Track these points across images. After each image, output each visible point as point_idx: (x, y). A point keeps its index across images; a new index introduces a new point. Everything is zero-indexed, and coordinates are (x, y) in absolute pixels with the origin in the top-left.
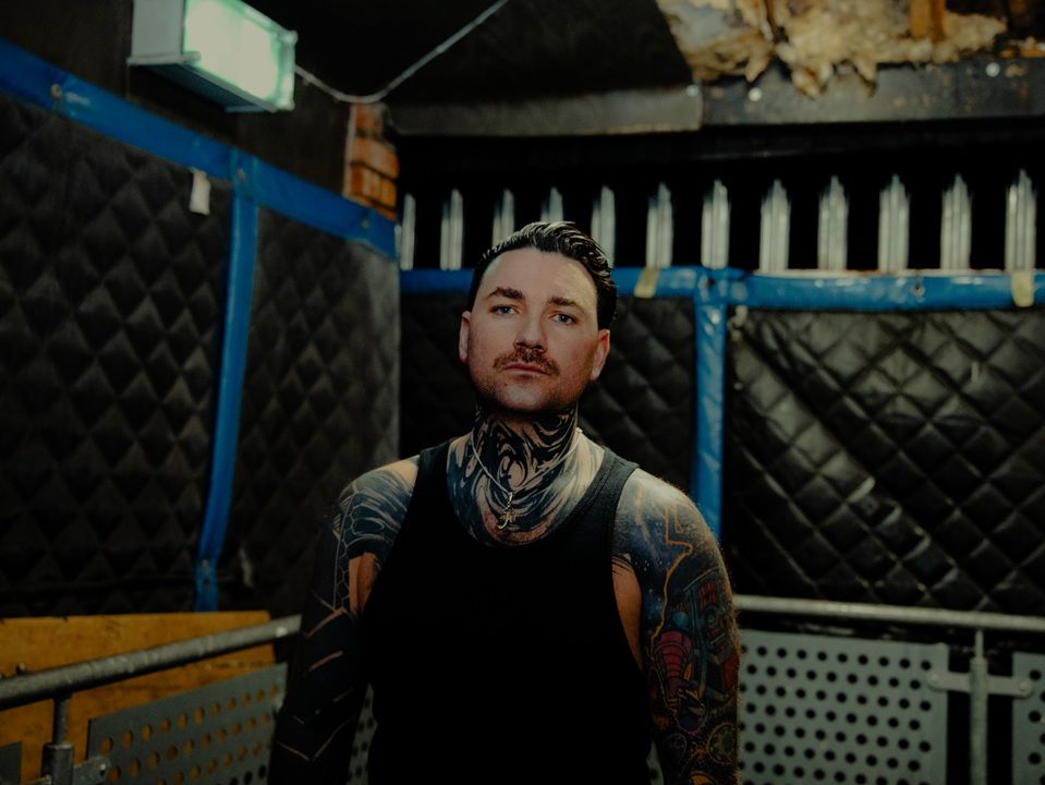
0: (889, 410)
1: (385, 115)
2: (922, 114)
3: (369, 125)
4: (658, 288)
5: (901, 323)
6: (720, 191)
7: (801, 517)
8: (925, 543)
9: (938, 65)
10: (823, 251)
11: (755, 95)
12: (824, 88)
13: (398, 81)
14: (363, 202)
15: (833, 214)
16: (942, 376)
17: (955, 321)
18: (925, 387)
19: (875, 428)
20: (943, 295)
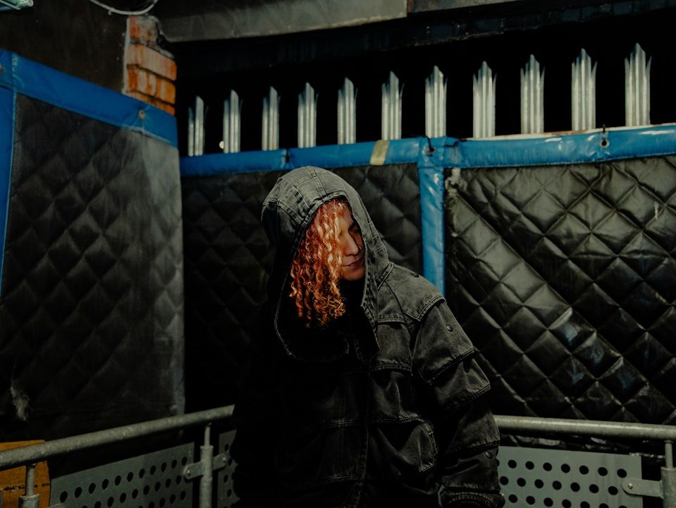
0: (582, 248)
1: (156, 26)
4: (387, 157)
5: (591, 173)
6: (439, 75)
7: (510, 343)
8: (621, 362)
10: (524, 118)
14: (138, 97)
15: (532, 89)
16: (628, 216)
17: (638, 169)
18: (615, 228)
19: (572, 265)
20: (627, 147)
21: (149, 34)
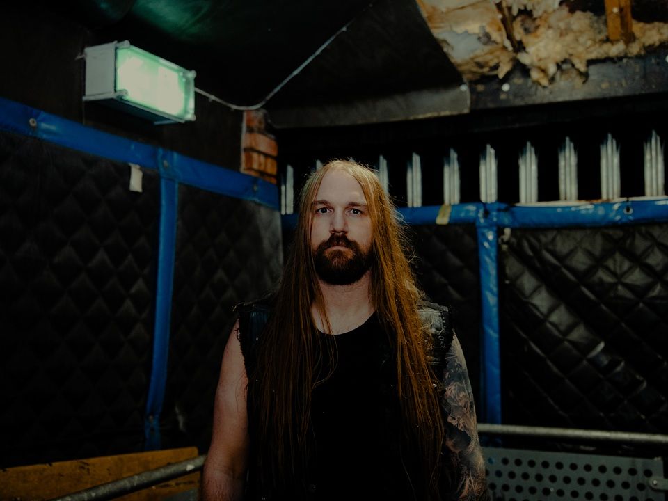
0: (612, 294)
1: (265, 117)
2: (621, 92)
3: (255, 124)
4: (450, 217)
5: (619, 234)
6: (491, 151)
7: (555, 369)
8: (645, 385)
9: (630, 58)
10: (562, 187)
11: (506, 87)
12: (552, 80)
13: (272, 94)
14: (253, 174)
15: (568, 163)
16: (648, 270)
17: (656, 232)
18: (637, 277)
19: (603, 307)
20: (647, 213)
21: (260, 123)
